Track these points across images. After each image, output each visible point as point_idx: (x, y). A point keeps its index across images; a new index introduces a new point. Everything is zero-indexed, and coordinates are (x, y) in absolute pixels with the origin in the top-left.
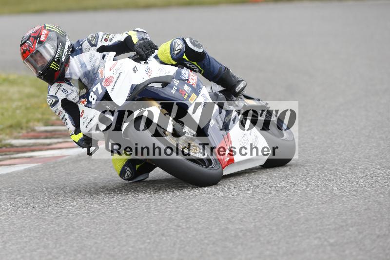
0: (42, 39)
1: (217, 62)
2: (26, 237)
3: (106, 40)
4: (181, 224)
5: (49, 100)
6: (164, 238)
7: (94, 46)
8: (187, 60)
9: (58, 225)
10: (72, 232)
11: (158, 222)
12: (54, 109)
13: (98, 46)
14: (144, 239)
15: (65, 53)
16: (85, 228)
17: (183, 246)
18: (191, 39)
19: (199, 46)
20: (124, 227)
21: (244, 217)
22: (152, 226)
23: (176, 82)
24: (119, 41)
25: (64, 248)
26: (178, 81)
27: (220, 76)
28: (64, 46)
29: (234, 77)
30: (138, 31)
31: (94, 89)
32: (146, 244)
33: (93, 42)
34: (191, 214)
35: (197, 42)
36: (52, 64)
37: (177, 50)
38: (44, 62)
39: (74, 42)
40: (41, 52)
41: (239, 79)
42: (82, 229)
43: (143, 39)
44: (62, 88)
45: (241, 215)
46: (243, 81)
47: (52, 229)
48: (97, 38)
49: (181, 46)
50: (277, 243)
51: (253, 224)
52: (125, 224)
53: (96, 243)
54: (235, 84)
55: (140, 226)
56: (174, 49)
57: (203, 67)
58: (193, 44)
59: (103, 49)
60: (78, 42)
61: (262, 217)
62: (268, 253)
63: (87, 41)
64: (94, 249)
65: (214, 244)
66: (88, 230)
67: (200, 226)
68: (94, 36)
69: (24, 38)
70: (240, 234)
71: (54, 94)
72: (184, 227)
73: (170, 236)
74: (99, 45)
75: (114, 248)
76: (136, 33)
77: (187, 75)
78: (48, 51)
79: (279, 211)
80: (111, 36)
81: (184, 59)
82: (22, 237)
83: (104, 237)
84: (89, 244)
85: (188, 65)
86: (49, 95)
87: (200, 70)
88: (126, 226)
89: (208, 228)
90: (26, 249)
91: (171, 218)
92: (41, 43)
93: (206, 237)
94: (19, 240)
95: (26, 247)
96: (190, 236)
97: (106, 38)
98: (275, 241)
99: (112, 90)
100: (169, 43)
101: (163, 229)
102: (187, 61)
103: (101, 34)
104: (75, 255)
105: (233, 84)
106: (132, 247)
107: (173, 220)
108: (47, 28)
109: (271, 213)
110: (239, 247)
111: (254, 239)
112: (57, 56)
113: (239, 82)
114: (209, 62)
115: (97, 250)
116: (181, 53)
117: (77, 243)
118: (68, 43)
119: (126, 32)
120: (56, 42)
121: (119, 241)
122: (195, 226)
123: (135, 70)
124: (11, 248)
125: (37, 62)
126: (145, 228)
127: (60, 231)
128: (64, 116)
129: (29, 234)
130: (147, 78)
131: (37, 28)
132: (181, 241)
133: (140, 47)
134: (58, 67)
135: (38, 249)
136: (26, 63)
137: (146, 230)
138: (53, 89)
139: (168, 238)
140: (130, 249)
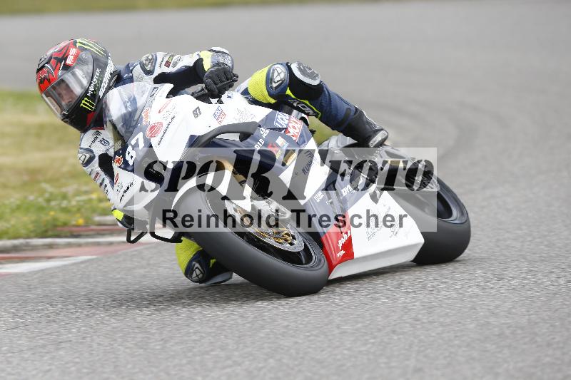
0: (69, 62)
1: (342, 100)
2: (195, 333)
3: (168, 64)
4: (420, 316)
5: (80, 155)
6: (395, 337)
7: (149, 73)
8: (293, 96)
9: (242, 316)
10: (262, 327)
11: (387, 313)
12: (88, 169)
13: (156, 74)
14: (367, 338)
15: (105, 85)
16: (280, 321)
17: (422, 349)
18: (299, 64)
19: (313, 76)
20: (338, 320)
21: (514, 307)
22: (379, 318)
23: (264, 132)
24: (186, 66)
25: (250, 349)
26: (268, 131)
27: (348, 122)
28: (102, 73)
29: (369, 123)
30: (215, 51)
31: (133, 142)
32: (369, 346)
33: (148, 68)
34: (435, 302)
35: (310, 69)
36: (83, 102)
37: (276, 80)
38: (71, 98)
39: (121, 67)
40: (67, 82)
41: (378, 128)
42: (276, 323)
43: (218, 64)
44: (100, 138)
45: (508, 305)
46: (382, 130)
47: (232, 322)
48: (153, 61)
49: (282, 76)
50: (561, 345)
51: (527, 317)
52: (339, 315)
53: (296, 343)
54: (369, 134)
55: (360, 319)
56: (271, 80)
57: (320, 108)
58: (303, 72)
59: (161, 79)
60: (128, 66)
61: (540, 308)
62: (548, 359)
63: (139, 65)
64: (293, 351)
65: (468, 345)
66: (286, 323)
67: (448, 320)
68: (150, 57)
69: (43, 59)
70: (507, 332)
71: (87, 147)
72: (425, 321)
73: (403, 333)
74: (157, 72)
75: (323, 351)
76: (211, 53)
77: (287, 122)
78: (78, 81)
79: (564, 299)
80: (175, 59)
81: (288, 96)
82: (189, 333)
83: (308, 334)
84: (286, 344)
85: (295, 105)
86: (81, 148)
87: (314, 112)
88: (340, 318)
89: (459, 323)
90: (195, 350)
91: (405, 307)
92: (67, 67)
93: (456, 336)
94: (186, 338)
95: (193, 347)
96: (433, 334)
97: (167, 62)
98: (558, 342)
99: (159, 144)
100: (266, 70)
101: (394, 323)
102: (294, 99)
103: (160, 55)
104: (266, 360)
105: (367, 136)
106: (349, 349)
107: (410, 310)
108: (78, 45)
109: (553, 302)
110: (506, 351)
111: (527, 340)
112: (92, 88)
113: (377, 132)
114: (330, 99)
115: (298, 353)
116: (282, 87)
117: (269, 343)
118: (110, 68)
119: (197, 53)
120: (91, 67)
121: (330, 340)
122: (442, 320)
123: (196, 112)
124: (174, 348)
125: (62, 97)
126: (368, 322)
127: (244, 325)
128: (103, 180)
129: (199, 328)
130: (215, 125)
131: (63, 45)
132: (421, 341)
133: (210, 78)
134: (93, 105)
135: (212, 350)
136: (46, 98)
137: (370, 324)
138: (87, 139)
139: (401, 336)
140: (346, 352)
